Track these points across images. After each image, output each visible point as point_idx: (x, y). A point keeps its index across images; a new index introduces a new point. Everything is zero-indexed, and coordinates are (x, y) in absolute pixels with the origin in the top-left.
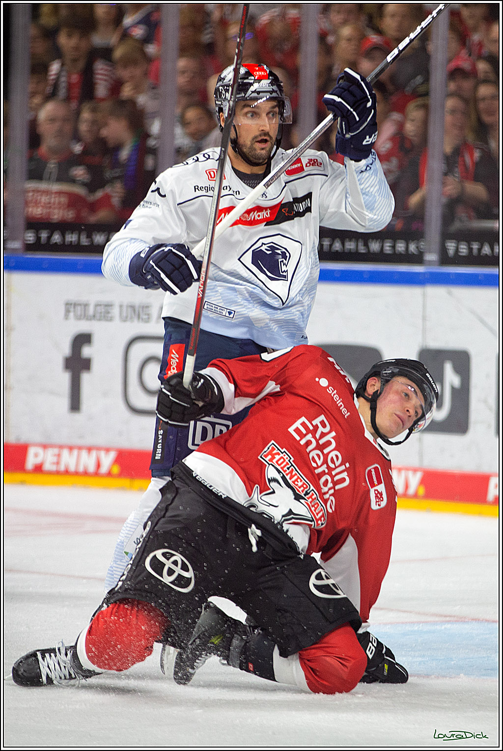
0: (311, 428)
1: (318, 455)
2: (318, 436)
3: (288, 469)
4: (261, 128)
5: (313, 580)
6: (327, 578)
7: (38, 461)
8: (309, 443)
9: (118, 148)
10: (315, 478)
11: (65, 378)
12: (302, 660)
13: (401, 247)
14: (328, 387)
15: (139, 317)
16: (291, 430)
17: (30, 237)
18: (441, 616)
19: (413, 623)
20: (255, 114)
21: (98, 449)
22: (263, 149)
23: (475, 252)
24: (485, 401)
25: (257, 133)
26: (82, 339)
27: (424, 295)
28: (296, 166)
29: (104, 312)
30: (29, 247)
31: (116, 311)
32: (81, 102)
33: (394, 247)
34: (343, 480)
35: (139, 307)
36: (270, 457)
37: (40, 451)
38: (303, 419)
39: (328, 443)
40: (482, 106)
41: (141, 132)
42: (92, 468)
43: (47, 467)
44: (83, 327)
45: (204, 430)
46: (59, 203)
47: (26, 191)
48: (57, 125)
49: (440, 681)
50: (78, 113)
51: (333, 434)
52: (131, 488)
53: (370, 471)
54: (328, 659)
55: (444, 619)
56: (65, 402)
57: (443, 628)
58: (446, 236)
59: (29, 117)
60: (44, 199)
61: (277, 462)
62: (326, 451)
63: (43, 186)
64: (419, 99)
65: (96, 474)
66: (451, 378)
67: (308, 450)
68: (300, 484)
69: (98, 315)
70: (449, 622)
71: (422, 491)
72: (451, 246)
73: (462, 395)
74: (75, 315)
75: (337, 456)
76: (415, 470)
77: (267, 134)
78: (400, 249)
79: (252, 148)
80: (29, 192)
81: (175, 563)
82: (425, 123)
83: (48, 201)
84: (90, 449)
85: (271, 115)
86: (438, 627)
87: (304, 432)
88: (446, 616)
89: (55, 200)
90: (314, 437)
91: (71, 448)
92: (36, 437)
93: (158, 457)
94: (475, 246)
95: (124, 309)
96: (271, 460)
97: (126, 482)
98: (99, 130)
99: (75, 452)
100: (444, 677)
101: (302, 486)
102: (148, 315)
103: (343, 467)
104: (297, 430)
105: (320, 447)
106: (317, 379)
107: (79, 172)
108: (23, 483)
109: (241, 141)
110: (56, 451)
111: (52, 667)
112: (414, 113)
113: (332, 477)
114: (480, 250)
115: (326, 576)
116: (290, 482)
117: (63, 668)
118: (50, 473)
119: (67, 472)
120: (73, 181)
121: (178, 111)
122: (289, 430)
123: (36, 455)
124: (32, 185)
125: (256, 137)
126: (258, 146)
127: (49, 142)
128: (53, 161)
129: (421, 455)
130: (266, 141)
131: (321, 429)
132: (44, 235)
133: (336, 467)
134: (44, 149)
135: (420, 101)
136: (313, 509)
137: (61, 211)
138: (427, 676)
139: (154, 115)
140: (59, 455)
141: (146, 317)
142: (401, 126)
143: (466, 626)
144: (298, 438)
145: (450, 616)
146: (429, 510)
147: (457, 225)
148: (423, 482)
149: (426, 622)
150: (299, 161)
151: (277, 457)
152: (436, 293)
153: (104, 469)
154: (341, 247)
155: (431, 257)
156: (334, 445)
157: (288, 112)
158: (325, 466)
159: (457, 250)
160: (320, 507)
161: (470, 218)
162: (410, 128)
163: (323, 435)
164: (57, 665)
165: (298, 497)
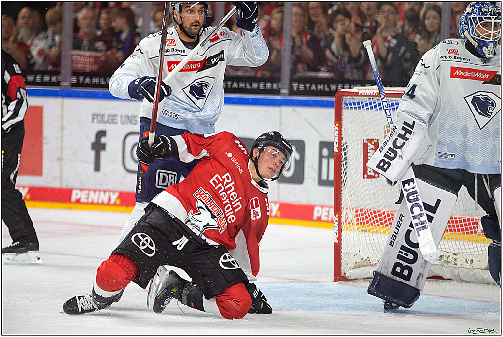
0: (221, 180)
1: (224, 195)
2: (224, 184)
3: (209, 202)
4: (195, 19)
5: (221, 260)
6: (230, 258)
7: (78, 197)
8: (220, 188)
9: (121, 33)
10: (223, 206)
11: (92, 154)
12: (217, 301)
13: (269, 86)
14: (232, 158)
15: (131, 122)
16: (211, 181)
17: (74, 80)
18: (288, 279)
19: (274, 283)
20: (192, 11)
21: (109, 191)
22: (196, 29)
23: (308, 88)
24: (312, 167)
25: (193, 21)
26: (101, 134)
27: (281, 111)
28: (214, 37)
29: (112, 119)
30: (73, 85)
31: (119, 119)
32: (101, 10)
33: (265, 86)
34: (238, 206)
35: (131, 117)
36: (199, 195)
37: (79, 192)
38: (217, 175)
39: (231, 188)
40: (311, 12)
41: (133, 26)
42: (106, 201)
43: (82, 200)
44: (102, 127)
45: (164, 177)
46: (90, 62)
47: (72, 55)
48: (88, 21)
49: (288, 313)
50: (100, 14)
51: (233, 183)
52: (126, 212)
53: (252, 201)
54: (229, 301)
55: (291, 281)
56: (92, 167)
57: (290, 285)
58: (292, 80)
59: (73, 17)
60: (82, 60)
61: (203, 198)
62: (228, 192)
63: (81, 53)
64: (278, 8)
65: (108, 204)
66: (295, 155)
67: (219, 192)
68: (215, 209)
69: (109, 121)
70: (293, 282)
71: (279, 214)
72: (295, 85)
73: (300, 164)
74: (97, 121)
75: (235, 195)
76: (275, 203)
77: (198, 22)
78: (268, 87)
79: (190, 29)
80: (74, 55)
81: (147, 241)
82: (282, 20)
83: (84, 61)
84: (105, 191)
85: (200, 12)
86: (287, 285)
87: (217, 182)
88: (291, 279)
89: (88, 60)
90: (223, 185)
91: (95, 191)
92: (77, 185)
93: (139, 191)
94: (308, 86)
95: (123, 118)
96: (199, 197)
97: (123, 208)
98: (111, 23)
99: (97, 193)
100: (290, 311)
101: (216, 210)
102: (136, 121)
103: (238, 200)
104: (214, 182)
105: (225, 190)
106: (226, 153)
107: (99, 45)
108: (70, 209)
109: (184, 25)
110: (87, 192)
111: (84, 303)
112: (276, 15)
113: (232, 205)
114: (310, 87)
115: (229, 257)
116: (210, 208)
117: (89, 303)
118: (84, 203)
119: (93, 203)
120: (96, 50)
121: (152, 14)
122: (210, 181)
123: (77, 194)
124: (76, 52)
125: (192, 23)
126: (193, 27)
127: (84, 29)
128: (86, 40)
129: (279, 195)
130: (197, 25)
131: (226, 180)
132: (81, 79)
133: (235, 200)
134: (81, 33)
135: (279, 9)
136: (219, 222)
137: (91, 66)
138: (282, 310)
139: (139, 16)
140: (89, 194)
141: (134, 122)
142: (269, 22)
143: (301, 284)
144: (214, 186)
145: (293, 279)
146: (283, 224)
147: (298, 75)
148: (279, 209)
149: (281, 282)
150: (216, 34)
151: (203, 196)
152: (287, 110)
153: (112, 202)
154: (237, 85)
155: (285, 91)
156: (233, 188)
157: (209, 11)
158: (228, 200)
159: (298, 88)
160: (223, 221)
161: (304, 70)
162: (274, 23)
163: (228, 184)
164: (86, 303)
165: (213, 217)
